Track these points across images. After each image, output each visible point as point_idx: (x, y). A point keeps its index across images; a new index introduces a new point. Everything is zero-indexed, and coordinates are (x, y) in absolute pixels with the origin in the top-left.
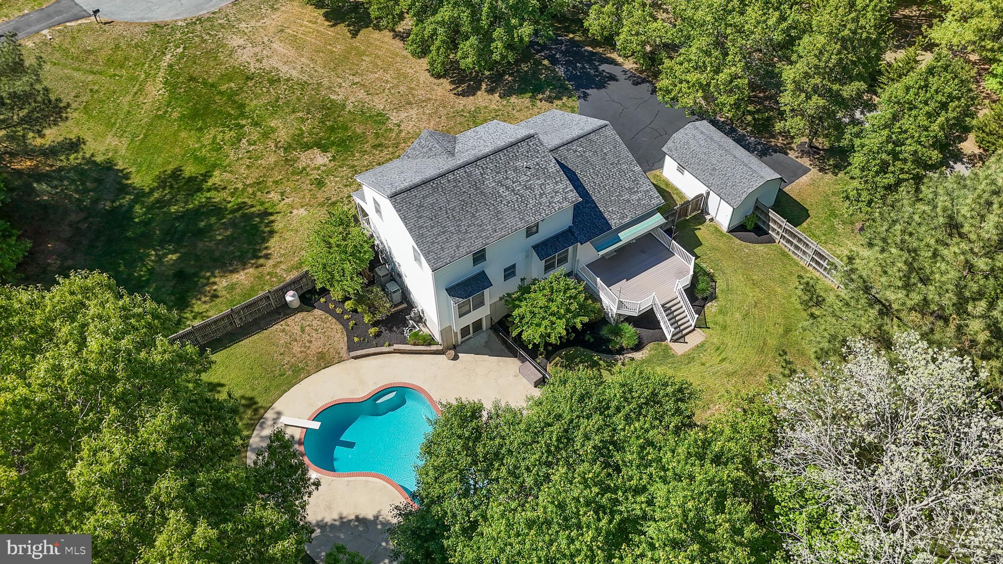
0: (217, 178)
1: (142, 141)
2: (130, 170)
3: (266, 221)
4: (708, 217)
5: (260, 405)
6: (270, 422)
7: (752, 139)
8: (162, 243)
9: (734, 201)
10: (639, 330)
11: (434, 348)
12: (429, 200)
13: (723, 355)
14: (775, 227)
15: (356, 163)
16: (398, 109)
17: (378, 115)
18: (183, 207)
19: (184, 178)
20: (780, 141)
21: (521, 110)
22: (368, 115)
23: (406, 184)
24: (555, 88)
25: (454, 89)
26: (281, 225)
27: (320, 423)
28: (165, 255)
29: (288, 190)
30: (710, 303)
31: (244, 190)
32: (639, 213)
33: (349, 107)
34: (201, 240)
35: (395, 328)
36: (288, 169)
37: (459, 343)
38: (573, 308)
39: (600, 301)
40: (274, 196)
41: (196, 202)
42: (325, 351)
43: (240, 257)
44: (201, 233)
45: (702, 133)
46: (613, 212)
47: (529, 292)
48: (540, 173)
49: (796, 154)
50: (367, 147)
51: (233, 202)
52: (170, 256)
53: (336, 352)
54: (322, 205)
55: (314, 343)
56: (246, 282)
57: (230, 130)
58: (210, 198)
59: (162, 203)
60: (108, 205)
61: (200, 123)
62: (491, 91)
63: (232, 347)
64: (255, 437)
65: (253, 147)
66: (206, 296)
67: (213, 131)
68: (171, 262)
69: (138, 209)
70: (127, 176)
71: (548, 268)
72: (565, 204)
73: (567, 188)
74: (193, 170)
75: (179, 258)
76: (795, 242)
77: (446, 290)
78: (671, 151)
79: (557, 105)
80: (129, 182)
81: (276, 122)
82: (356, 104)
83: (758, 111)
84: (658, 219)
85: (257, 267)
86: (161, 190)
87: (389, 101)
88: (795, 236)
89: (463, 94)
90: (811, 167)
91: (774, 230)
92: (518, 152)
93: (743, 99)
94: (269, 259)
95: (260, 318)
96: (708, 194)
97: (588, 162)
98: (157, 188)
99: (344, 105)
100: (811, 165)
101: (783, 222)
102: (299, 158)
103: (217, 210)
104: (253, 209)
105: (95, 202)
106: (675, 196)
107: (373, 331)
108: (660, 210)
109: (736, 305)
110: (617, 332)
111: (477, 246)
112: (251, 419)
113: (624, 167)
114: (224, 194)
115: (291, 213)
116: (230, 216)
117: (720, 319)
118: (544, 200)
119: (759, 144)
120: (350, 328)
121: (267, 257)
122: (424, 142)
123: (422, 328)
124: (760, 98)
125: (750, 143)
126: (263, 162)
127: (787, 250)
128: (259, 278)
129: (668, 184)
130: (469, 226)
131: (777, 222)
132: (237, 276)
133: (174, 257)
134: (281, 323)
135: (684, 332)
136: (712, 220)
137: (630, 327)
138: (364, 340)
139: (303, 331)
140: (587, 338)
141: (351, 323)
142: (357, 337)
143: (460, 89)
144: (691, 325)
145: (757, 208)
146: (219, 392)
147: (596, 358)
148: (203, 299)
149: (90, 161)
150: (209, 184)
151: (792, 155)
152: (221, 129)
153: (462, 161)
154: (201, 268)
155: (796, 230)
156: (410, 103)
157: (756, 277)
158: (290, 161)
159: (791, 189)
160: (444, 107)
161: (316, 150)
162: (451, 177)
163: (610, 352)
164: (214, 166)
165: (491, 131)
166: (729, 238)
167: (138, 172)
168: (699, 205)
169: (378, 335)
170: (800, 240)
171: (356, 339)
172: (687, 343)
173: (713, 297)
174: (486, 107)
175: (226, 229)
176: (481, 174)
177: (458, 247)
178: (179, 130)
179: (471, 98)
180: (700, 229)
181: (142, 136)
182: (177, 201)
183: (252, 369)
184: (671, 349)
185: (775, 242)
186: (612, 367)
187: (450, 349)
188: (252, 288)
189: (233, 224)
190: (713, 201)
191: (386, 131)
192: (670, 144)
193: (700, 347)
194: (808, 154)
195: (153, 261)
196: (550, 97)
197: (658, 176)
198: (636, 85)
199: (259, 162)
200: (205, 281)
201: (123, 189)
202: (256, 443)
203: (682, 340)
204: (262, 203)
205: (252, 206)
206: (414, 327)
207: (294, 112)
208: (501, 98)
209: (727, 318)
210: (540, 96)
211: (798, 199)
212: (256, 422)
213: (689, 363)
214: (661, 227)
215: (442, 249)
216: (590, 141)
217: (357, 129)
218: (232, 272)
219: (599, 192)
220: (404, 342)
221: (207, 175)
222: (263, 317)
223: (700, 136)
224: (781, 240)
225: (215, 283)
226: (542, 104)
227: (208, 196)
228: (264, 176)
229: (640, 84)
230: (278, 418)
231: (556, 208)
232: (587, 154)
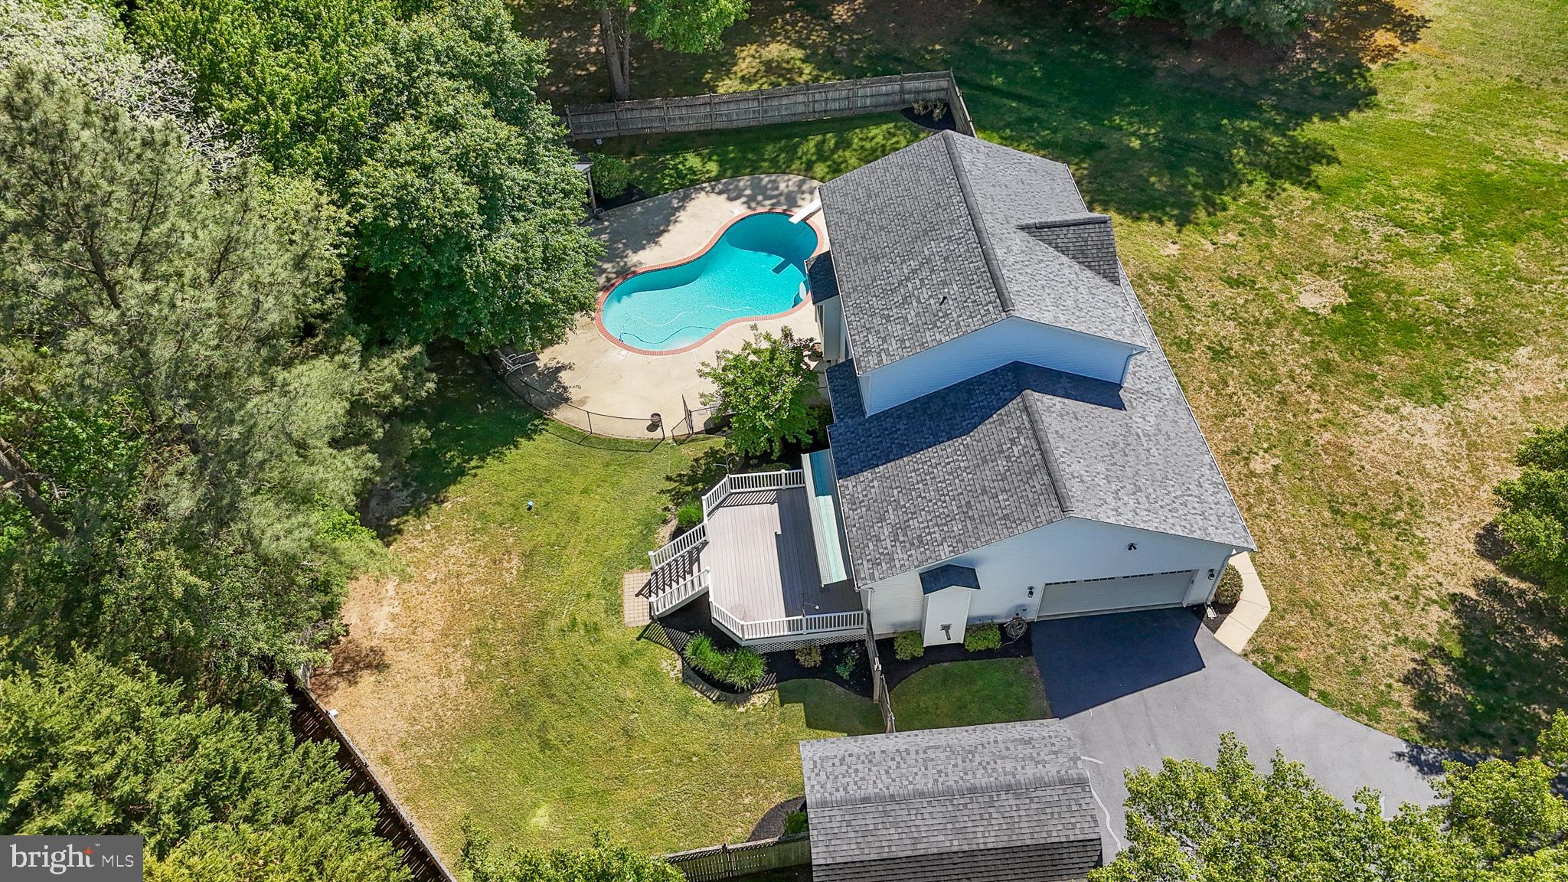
0: (1299, 193)
1: (1419, 134)
2: (1345, 122)
3: (1166, 219)
15: (1280, 330)
17: (1438, 393)
18: (1239, 160)
19: (1310, 165)
21: (1389, 611)
22: (1446, 383)
24: (1473, 713)
26: (1148, 228)
27: (796, 223)
29: (1238, 253)
30: (679, 667)
31: (1258, 214)
32: (853, 533)
34: (1156, 166)
36: (1298, 263)
40: (1228, 238)
41: (1246, 171)
44: (1172, 167)
46: (869, 487)
48: (928, 317)
50: (1328, 355)
51: (1232, 202)
57: (1434, 219)
58: (1251, 183)
59: (1256, 143)
60: (1267, 102)
62: (1491, 588)
65: (1378, 238)
67: (1433, 201)
68: (1126, 142)
69: (1248, 124)
70: (1329, 119)
74: (1329, 175)
75: (1130, 148)
79: (1392, 689)
80: (1316, 121)
81: (1451, 270)
82: (1492, 375)
86: (1288, 144)
98: (1293, 142)
99: (1490, 359)
102: (1326, 279)
103: (1218, 186)
104: (1203, 214)
105: (1278, 93)
113: (957, 528)
114: (1255, 196)
115: (1174, 243)
116: (1198, 193)
117: (642, 664)
126: (1329, 242)
130: (868, 224)
133: (1134, 144)
150: (1287, 185)
152: (1440, 209)
154: (1099, 161)
158: (1323, 269)
161: (1344, 300)
164: (1332, 194)
167: (1338, 128)
172: (637, 595)
173: (689, 679)
174: (1420, 556)
175: (1168, 186)
178: (1443, 168)
179: (1471, 546)
182: (1257, 155)
184: (641, 569)
189: (1178, 194)
191: (1377, 391)
193: (615, 609)
195: (1136, 130)
196: (1434, 687)
199: (1330, 238)
203: (645, 591)
204: (1214, 224)
205: (1211, 215)
207: (1478, 294)
208: (1454, 595)
209: (635, 674)
210: (1442, 670)
213: (604, 581)
216: (1031, 473)
217: (1396, 357)
219: (914, 471)
221: (1310, 186)
227: (1257, 182)
228: (1288, 238)
232: (1002, 463)
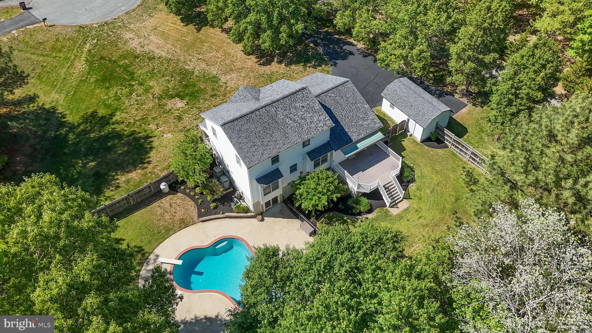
0: (118, 117)
1: (73, 95)
2: (66, 112)
3: (148, 141)
4: (409, 134)
5: (146, 251)
6: (152, 261)
7: (433, 87)
8: (86, 156)
9: (424, 124)
10: (370, 201)
11: (249, 214)
12: (245, 127)
13: (420, 215)
14: (448, 139)
15: (200, 106)
16: (225, 74)
17: (213, 78)
18: (98, 134)
19: (98, 117)
20: (449, 89)
21: (298, 73)
22: (207, 77)
23: (231, 118)
24: (317, 60)
25: (258, 61)
26: (157, 144)
27: (182, 261)
28: (88, 163)
29: (161, 122)
30: (412, 184)
31: (134, 123)
32: (369, 132)
33: (196, 73)
34: (109, 154)
35: (226, 203)
36: (160, 110)
37: (264, 211)
38: (331, 189)
39: (347, 184)
40: (152, 126)
41: (106, 131)
42: (184, 218)
43: (133, 163)
44: (109, 149)
45: (404, 84)
46: (353, 132)
47: (305, 180)
48: (310, 110)
49: (459, 96)
50: (207, 96)
51: (128, 131)
52: (91, 164)
53: (191, 218)
54: (181, 131)
55: (178, 213)
56: (137, 178)
57: (126, 88)
58: (114, 128)
59: (85, 132)
60: (53, 134)
61: (108, 84)
62: (280, 62)
63: (129, 217)
64: (144, 270)
65: (139, 98)
66: (113, 187)
67: (115, 89)
68: (92, 167)
69: (71, 136)
70: (64, 117)
71: (316, 165)
72: (325, 128)
73: (326, 118)
74: (104, 112)
75: (96, 165)
76: (460, 147)
77: (256, 180)
78: (386, 95)
79: (319, 70)
80: (66, 120)
81: (153, 82)
82: (200, 71)
83: (436, 71)
84: (379, 136)
85: (143, 169)
86: (85, 124)
87: (220, 69)
88: (460, 144)
89: (264, 64)
90: (468, 104)
91: (447, 140)
92: (296, 97)
93: (427, 64)
94: (150, 164)
95: (145, 199)
96: (408, 120)
97: (338, 103)
98: (83, 123)
99: (193, 72)
100: (468, 102)
101: (453, 136)
102: (167, 104)
103: (119, 136)
104: (140, 135)
105: (45, 132)
106: (389, 122)
107: (213, 205)
108: (380, 130)
109: (427, 185)
110: (358, 202)
111: (274, 154)
112: (140, 260)
113: (359, 105)
114: (122, 126)
115: (163, 136)
116: (126, 139)
117: (417, 193)
118: (312, 125)
119: (437, 90)
120: (199, 204)
121: (149, 163)
122: (241, 93)
123: (242, 203)
124: (437, 63)
125: (432, 90)
126: (145, 106)
127: (455, 152)
128: (144, 175)
129: (385, 115)
130: (269, 142)
131: (449, 136)
132: (131, 175)
133: (93, 164)
134: (158, 202)
135: (397, 202)
136: (411, 135)
137: (365, 199)
138: (208, 211)
139: (171, 206)
140: (339, 207)
141: (200, 201)
142: (203, 209)
143: (262, 61)
144: (401, 197)
145: (437, 128)
146: (121, 244)
147: (345, 218)
148: (111, 189)
149: (42, 108)
150: (114, 120)
151: (457, 96)
152: (120, 87)
153: (264, 103)
154: (109, 170)
155: (461, 140)
156: (232, 70)
157: (438, 168)
158: (162, 105)
159: (457, 116)
160: (253, 72)
161: (177, 99)
162: (257, 113)
163: (353, 214)
164: (116, 109)
165: (280, 86)
166: (422, 146)
167: (71, 114)
168: (404, 127)
169: (216, 207)
170: (463, 146)
171: (203, 210)
172: (398, 208)
173: (413, 181)
174: (277, 72)
175: (124, 147)
176: (275, 111)
177: (262, 154)
178: (95, 89)
179: (268, 66)
180: (404, 141)
181: (73, 92)
182: (94, 130)
183: (141, 230)
184: (389, 212)
185: (448, 147)
186: (355, 223)
187: (259, 215)
188: (140, 181)
189: (128, 144)
190: (412, 124)
191: (218, 87)
192: (385, 91)
193: (406, 210)
194: (466, 96)
195: (80, 167)
196: (314, 65)
197: (379, 110)
198: (365, 57)
199: (143, 106)
200: (112, 178)
201: (62, 125)
202: (144, 274)
203: (396, 206)
204: (145, 131)
205: (139, 133)
206: (237, 202)
207: (163, 77)
208: (286, 66)
209: (422, 193)
210: (309, 65)
211: (461, 122)
212: (144, 261)
213: (400, 220)
214: (381, 140)
215: (253, 156)
216: (339, 90)
217: (201, 86)
218: (128, 172)
219: (345, 120)
220: (231, 211)
221: (112, 115)
222: (147, 198)
223: (403, 87)
224: (452, 146)
225: (118, 179)
226: (310, 69)
227: (113, 127)
228: (146, 115)
229: (367, 56)
230: (157, 259)
231: (320, 130)
232: (337, 98)
